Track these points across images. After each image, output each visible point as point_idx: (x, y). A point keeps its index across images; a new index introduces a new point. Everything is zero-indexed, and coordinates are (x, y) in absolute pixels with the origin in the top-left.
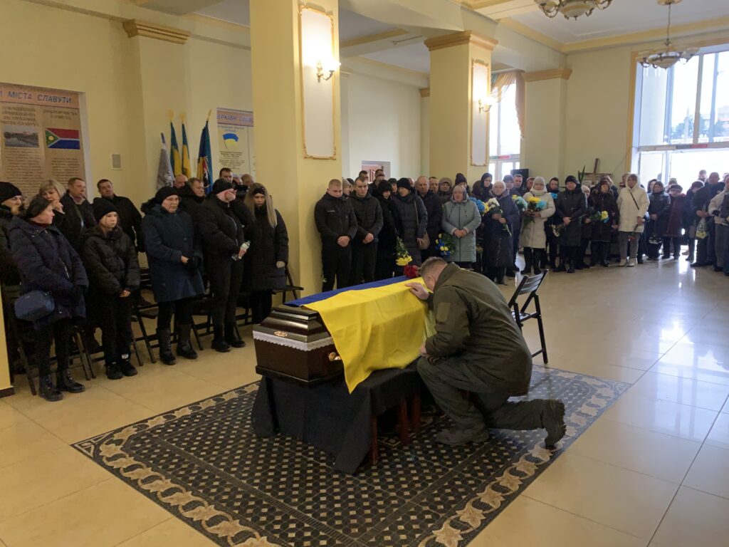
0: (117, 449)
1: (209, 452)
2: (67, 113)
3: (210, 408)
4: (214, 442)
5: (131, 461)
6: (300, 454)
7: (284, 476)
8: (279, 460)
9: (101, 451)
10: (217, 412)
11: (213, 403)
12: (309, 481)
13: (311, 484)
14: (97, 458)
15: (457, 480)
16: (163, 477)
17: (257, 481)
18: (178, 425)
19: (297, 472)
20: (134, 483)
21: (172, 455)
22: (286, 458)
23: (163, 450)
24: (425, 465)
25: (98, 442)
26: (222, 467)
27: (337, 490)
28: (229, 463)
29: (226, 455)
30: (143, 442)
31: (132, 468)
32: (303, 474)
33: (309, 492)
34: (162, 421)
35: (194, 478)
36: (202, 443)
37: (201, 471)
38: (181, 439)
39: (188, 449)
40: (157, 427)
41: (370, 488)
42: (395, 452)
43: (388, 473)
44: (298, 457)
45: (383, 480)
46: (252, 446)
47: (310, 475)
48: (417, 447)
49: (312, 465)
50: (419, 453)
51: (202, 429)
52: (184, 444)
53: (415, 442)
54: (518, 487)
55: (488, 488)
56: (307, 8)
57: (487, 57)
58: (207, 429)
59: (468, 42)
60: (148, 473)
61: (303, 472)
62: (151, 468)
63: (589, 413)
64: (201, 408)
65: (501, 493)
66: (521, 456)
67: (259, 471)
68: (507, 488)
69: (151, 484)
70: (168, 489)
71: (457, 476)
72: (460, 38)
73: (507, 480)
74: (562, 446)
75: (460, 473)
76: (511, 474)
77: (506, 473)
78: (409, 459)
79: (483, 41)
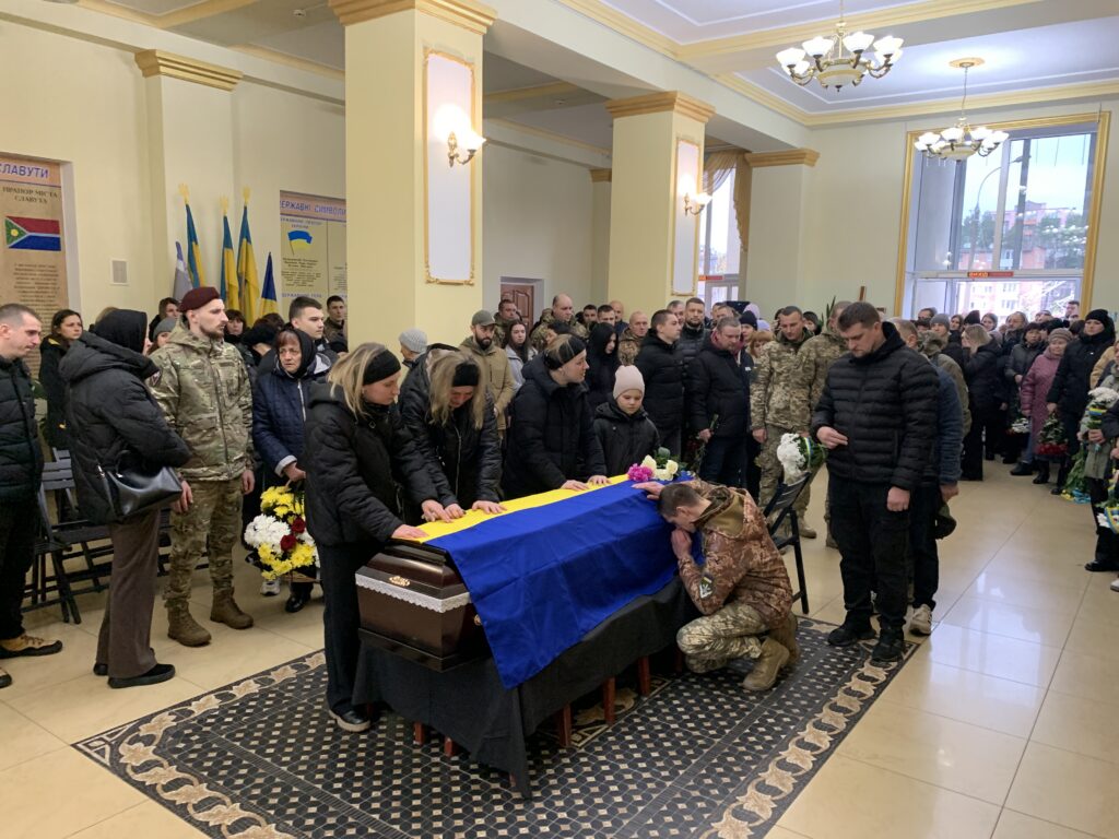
0: (147, 753)
1: (295, 758)
2: (40, 193)
3: (287, 682)
5: (172, 773)
6: (437, 759)
7: (417, 797)
8: (407, 768)
9: (121, 756)
10: (299, 687)
11: (291, 673)
12: (458, 805)
13: (460, 811)
14: (117, 768)
15: (680, 801)
16: (228, 800)
17: (376, 805)
18: (241, 711)
19: (436, 790)
20: (181, 810)
21: (237, 763)
22: (417, 766)
23: (222, 753)
24: (629, 777)
25: (116, 739)
26: (319, 781)
27: (501, 820)
28: (329, 775)
29: (323, 761)
30: (186, 739)
31: (174, 785)
32: (446, 794)
33: (459, 823)
34: (214, 703)
35: (276, 801)
36: (282, 743)
37: (287, 789)
38: (248, 735)
39: (261, 751)
40: (208, 714)
41: (551, 816)
42: (583, 755)
43: (576, 791)
44: (437, 764)
45: (569, 802)
46: (362, 746)
47: (456, 794)
48: (614, 748)
49: (458, 778)
50: (618, 757)
51: (280, 717)
52: (253, 743)
53: (611, 738)
54: (771, 813)
55: (727, 815)
56: (437, 52)
57: (698, 132)
58: (287, 718)
59: (672, 108)
60: (202, 793)
61: (446, 789)
62: (205, 784)
63: (862, 690)
64: (273, 680)
65: (746, 823)
66: (769, 762)
67: (377, 788)
68: (754, 813)
69: (210, 812)
70: (238, 821)
71: (678, 796)
72: (660, 101)
73: (753, 800)
74: (828, 745)
75: (683, 789)
76: (759, 791)
77: (751, 790)
78: (604, 768)
79: (693, 108)
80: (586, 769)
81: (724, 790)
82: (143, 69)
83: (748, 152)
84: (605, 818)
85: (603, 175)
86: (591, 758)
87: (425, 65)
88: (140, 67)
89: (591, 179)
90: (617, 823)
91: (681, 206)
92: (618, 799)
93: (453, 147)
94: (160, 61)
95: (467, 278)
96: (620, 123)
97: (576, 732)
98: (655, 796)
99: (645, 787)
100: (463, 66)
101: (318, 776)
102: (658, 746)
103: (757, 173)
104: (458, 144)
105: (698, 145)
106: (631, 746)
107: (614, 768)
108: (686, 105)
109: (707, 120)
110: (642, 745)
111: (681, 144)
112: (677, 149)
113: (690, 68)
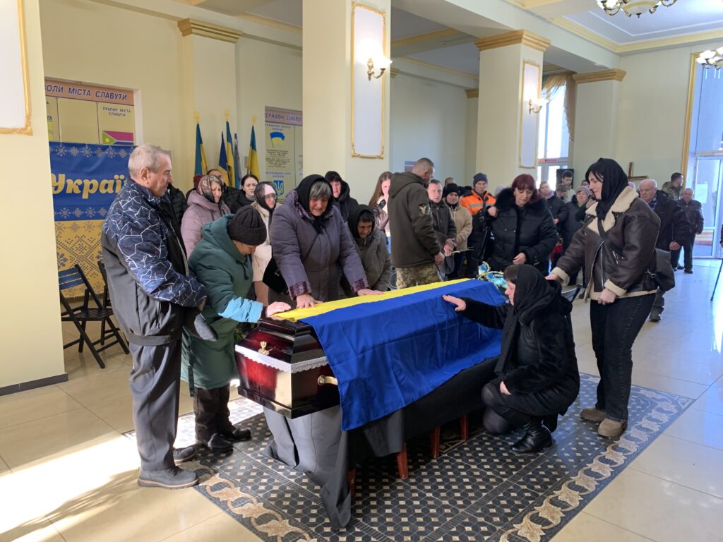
2: (123, 110)
15: (512, 491)
24: (477, 473)
27: (387, 495)
33: (359, 495)
35: (242, 474)
37: (249, 467)
41: (422, 495)
42: (446, 458)
43: (439, 480)
45: (435, 487)
48: (468, 455)
50: (470, 460)
53: (466, 449)
54: (578, 503)
55: (546, 502)
56: (360, 5)
57: (539, 57)
59: (520, 42)
62: (199, 461)
63: (649, 427)
70: (217, 484)
71: (511, 488)
72: (513, 37)
74: (623, 462)
75: (515, 483)
76: (570, 488)
77: (564, 487)
78: (460, 467)
79: (535, 41)
80: (447, 467)
81: (544, 486)
82: (182, 31)
83: (574, 73)
84: (459, 498)
85: (473, 93)
86: (451, 460)
87: (353, 14)
88: (180, 30)
89: (466, 96)
90: (467, 502)
91: (527, 107)
92: (469, 487)
93: (371, 67)
94: (192, 26)
95: (379, 155)
96: (485, 54)
97: (442, 444)
98: (495, 487)
99: (488, 480)
100: (378, 14)
102: (499, 455)
103: (581, 88)
104: (374, 66)
105: (538, 66)
106: (480, 455)
107: (467, 467)
108: (532, 39)
109: (545, 49)
110: (487, 454)
111: (526, 65)
112: (524, 69)
113: (533, 14)
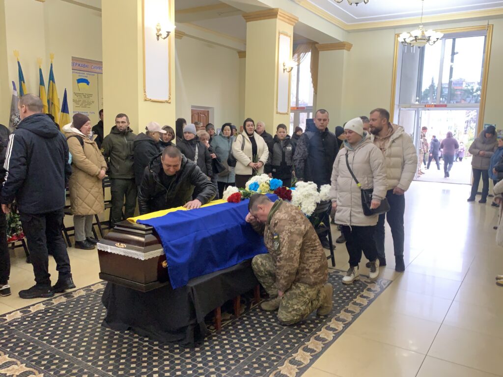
1: (60, 341)
4: (64, 332)
6: (137, 340)
7: (123, 358)
8: (120, 345)
10: (67, 307)
12: (145, 362)
13: (146, 364)
15: (263, 357)
16: (19, 362)
17: (100, 363)
18: (33, 318)
19: (134, 355)
21: (27, 344)
22: (125, 343)
23: (19, 340)
24: (238, 346)
26: (71, 352)
27: (167, 368)
28: (77, 349)
29: (75, 342)
32: (139, 357)
33: (145, 370)
34: (19, 315)
35: (46, 362)
36: (54, 333)
37: (52, 356)
38: (36, 330)
39: (41, 338)
40: (15, 320)
42: (215, 336)
43: (209, 353)
44: (136, 342)
45: (205, 359)
46: (97, 334)
47: (145, 356)
48: (231, 332)
49: (147, 349)
50: (233, 336)
51: (54, 321)
52: (37, 334)
53: (230, 328)
54: (309, 361)
55: (286, 363)
57: (290, 30)
58: (58, 321)
59: (276, 17)
60: (5, 359)
61: (140, 354)
62: (8, 355)
63: (361, 303)
64: (53, 303)
65: (296, 366)
66: (311, 337)
67: (102, 355)
68: (301, 362)
69: (8, 368)
71: (262, 354)
72: (271, 14)
73: (301, 356)
74: (342, 328)
75: (265, 351)
76: (304, 351)
77: (300, 350)
78: (225, 342)
79: (287, 17)
80: (215, 343)
81: (286, 351)
83: (317, 43)
84: (222, 366)
86: (218, 337)
89: (238, 57)
90: (228, 368)
91: (281, 68)
92: (231, 357)
93: (159, 30)
95: (167, 99)
96: (251, 25)
98: (250, 355)
99: (245, 350)
101: (71, 350)
102: (255, 331)
103: (322, 54)
104: (161, 29)
105: (290, 37)
106: (240, 331)
107: (230, 342)
108: (284, 16)
109: (294, 24)
110: (246, 330)
111: (281, 36)
112: (279, 38)
